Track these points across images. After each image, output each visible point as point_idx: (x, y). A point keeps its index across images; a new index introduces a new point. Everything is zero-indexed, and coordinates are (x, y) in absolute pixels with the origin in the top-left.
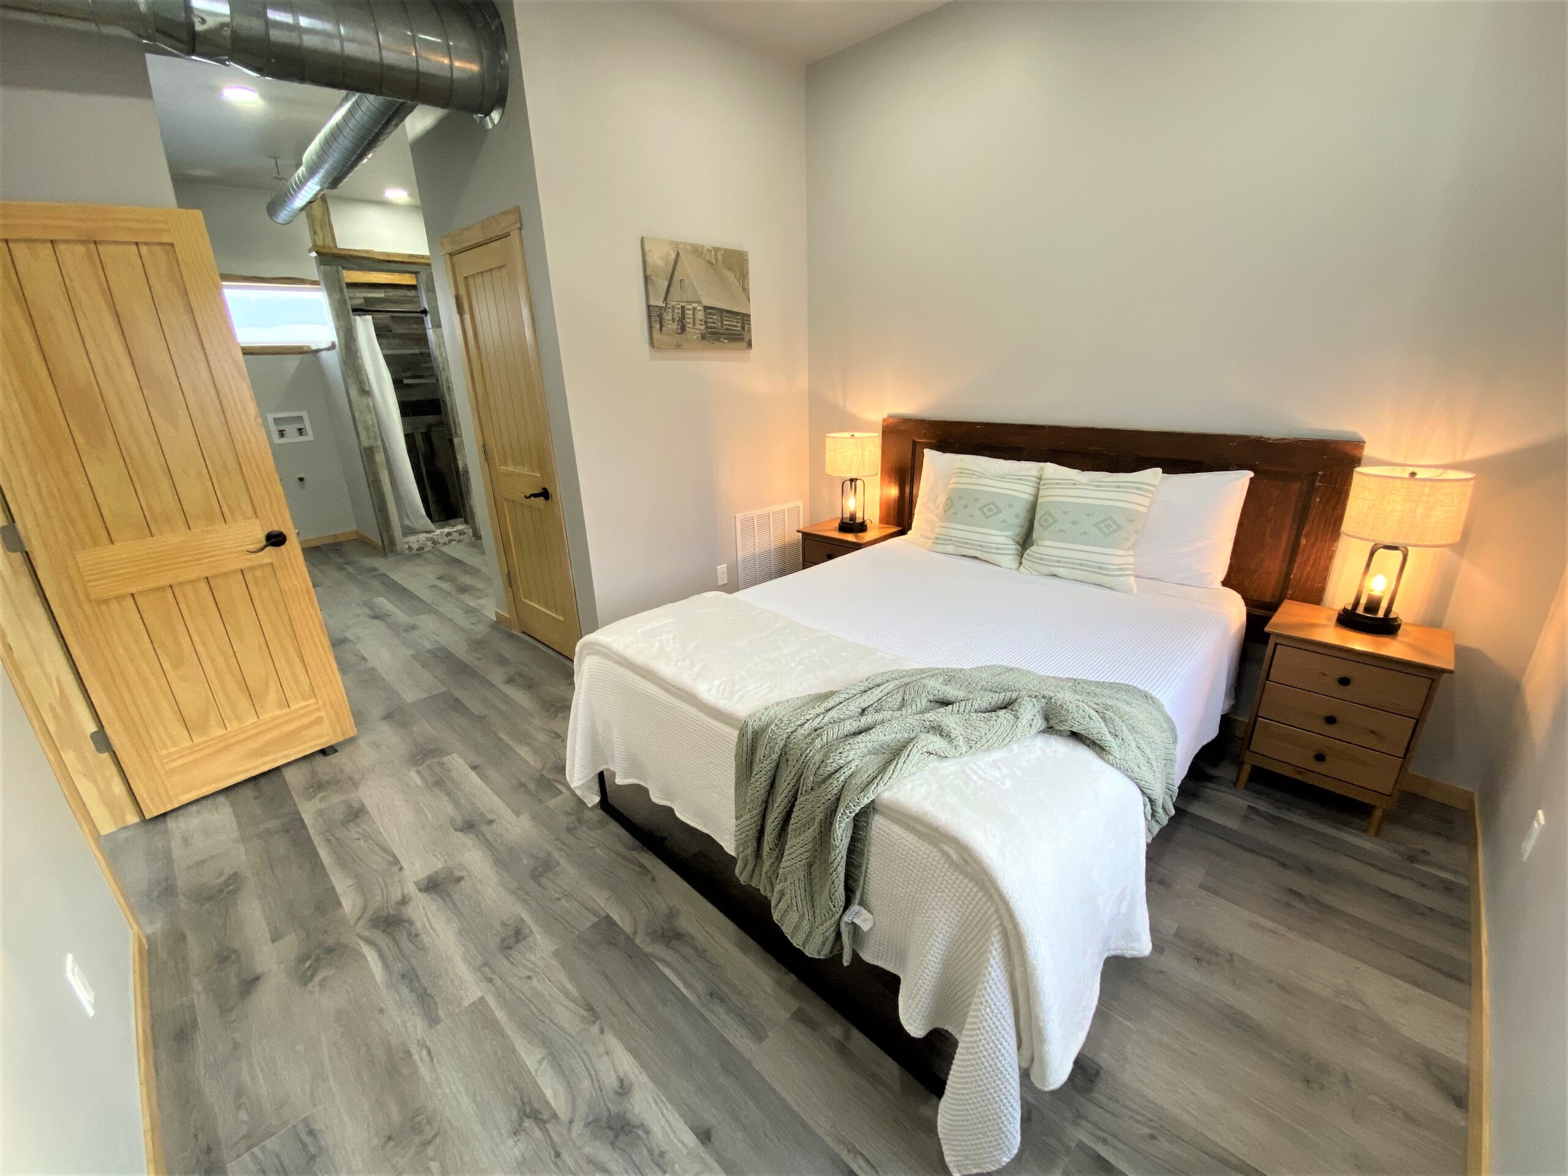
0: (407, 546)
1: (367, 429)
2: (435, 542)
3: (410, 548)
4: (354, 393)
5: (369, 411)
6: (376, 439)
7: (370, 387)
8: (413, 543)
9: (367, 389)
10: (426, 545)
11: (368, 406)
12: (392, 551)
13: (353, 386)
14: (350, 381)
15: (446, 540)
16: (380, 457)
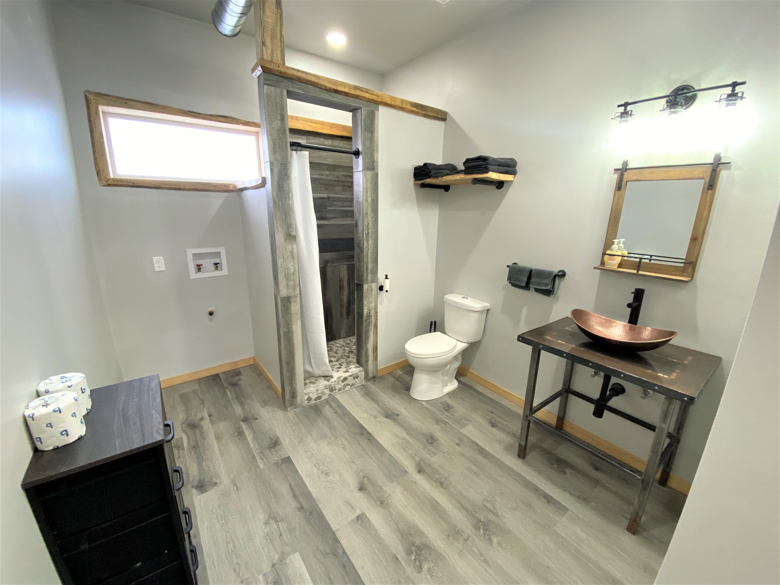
0: (306, 397)
1: (287, 277)
2: (332, 389)
3: (309, 399)
4: (280, 237)
5: (293, 257)
6: (295, 289)
7: (296, 231)
8: (313, 393)
9: (294, 233)
10: (323, 393)
11: (292, 252)
12: (291, 405)
13: (280, 229)
14: (277, 224)
15: (341, 385)
16: (295, 308)
